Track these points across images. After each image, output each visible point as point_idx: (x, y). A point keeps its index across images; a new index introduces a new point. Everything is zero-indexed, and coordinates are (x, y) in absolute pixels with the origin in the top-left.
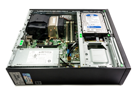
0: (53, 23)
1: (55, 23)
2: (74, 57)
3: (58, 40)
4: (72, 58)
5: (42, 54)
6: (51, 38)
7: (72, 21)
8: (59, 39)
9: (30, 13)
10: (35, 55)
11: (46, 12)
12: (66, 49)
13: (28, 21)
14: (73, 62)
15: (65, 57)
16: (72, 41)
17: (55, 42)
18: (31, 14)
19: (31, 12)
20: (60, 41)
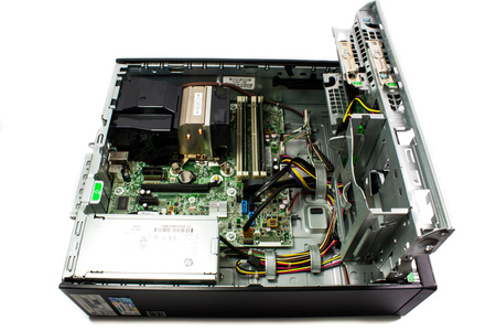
0: (195, 114)
1: (200, 114)
2: (265, 225)
3: (211, 164)
4: (257, 232)
5: (164, 238)
6: (190, 156)
7: (257, 95)
8: (213, 161)
9: (119, 75)
10: (143, 239)
11: (170, 69)
12: (239, 199)
13: (114, 107)
14: (262, 244)
15: (234, 228)
16: (256, 173)
17: (201, 172)
18: (120, 78)
19: (122, 70)
20: (219, 168)
